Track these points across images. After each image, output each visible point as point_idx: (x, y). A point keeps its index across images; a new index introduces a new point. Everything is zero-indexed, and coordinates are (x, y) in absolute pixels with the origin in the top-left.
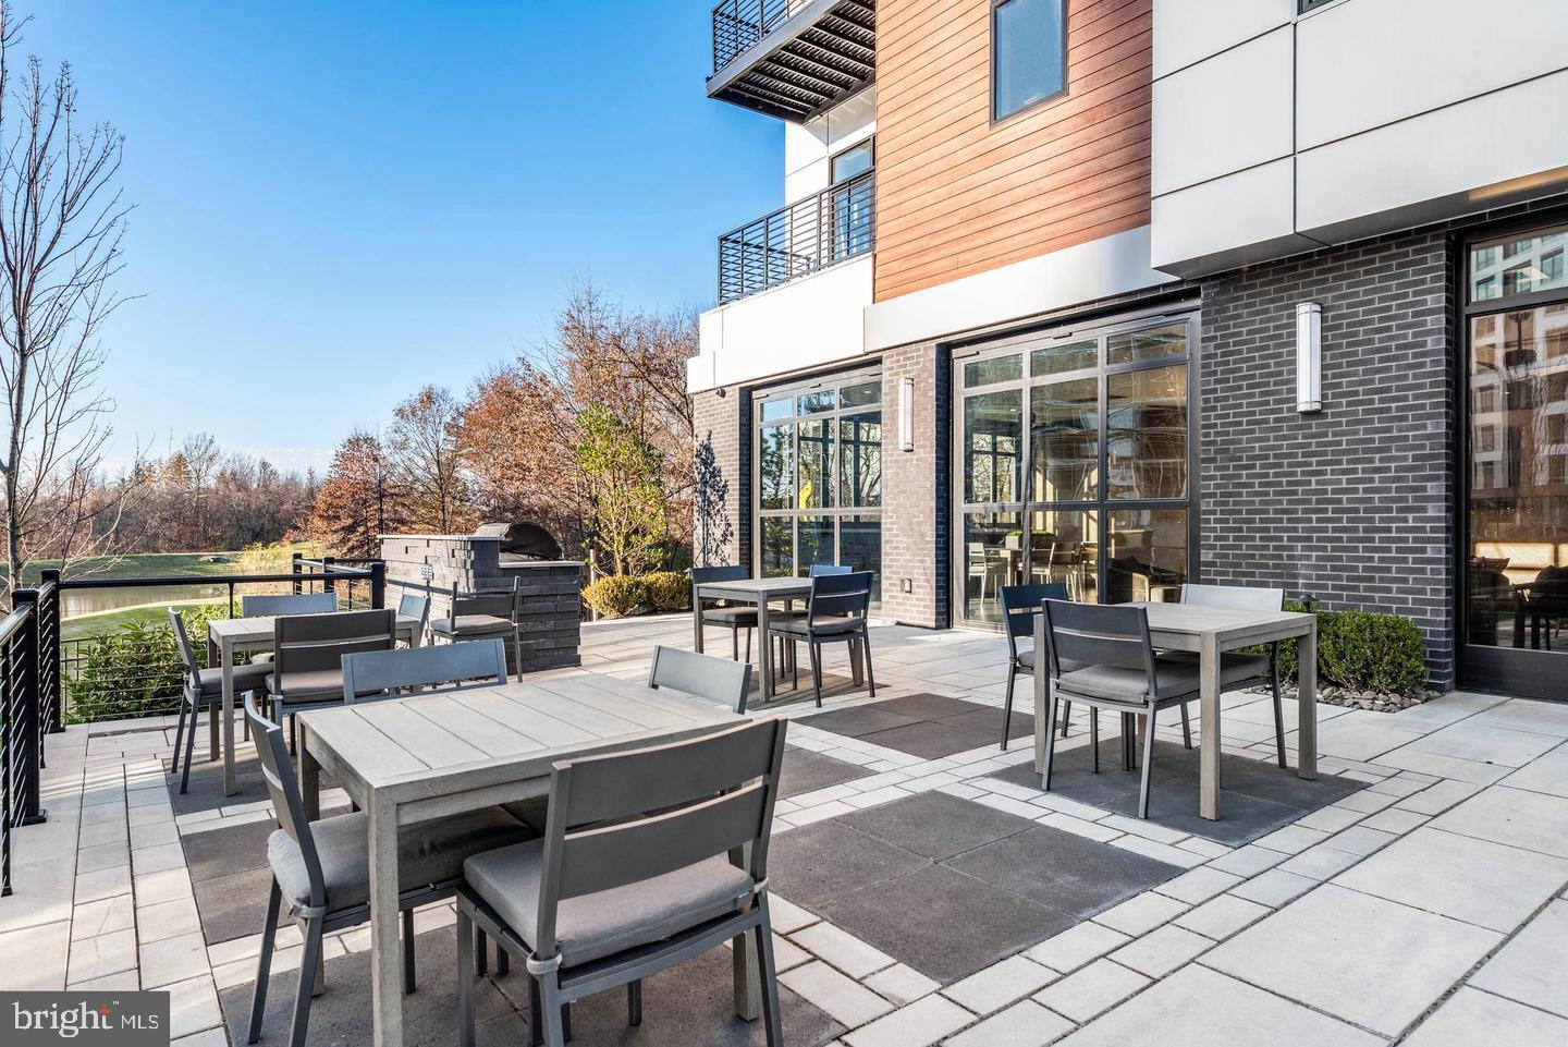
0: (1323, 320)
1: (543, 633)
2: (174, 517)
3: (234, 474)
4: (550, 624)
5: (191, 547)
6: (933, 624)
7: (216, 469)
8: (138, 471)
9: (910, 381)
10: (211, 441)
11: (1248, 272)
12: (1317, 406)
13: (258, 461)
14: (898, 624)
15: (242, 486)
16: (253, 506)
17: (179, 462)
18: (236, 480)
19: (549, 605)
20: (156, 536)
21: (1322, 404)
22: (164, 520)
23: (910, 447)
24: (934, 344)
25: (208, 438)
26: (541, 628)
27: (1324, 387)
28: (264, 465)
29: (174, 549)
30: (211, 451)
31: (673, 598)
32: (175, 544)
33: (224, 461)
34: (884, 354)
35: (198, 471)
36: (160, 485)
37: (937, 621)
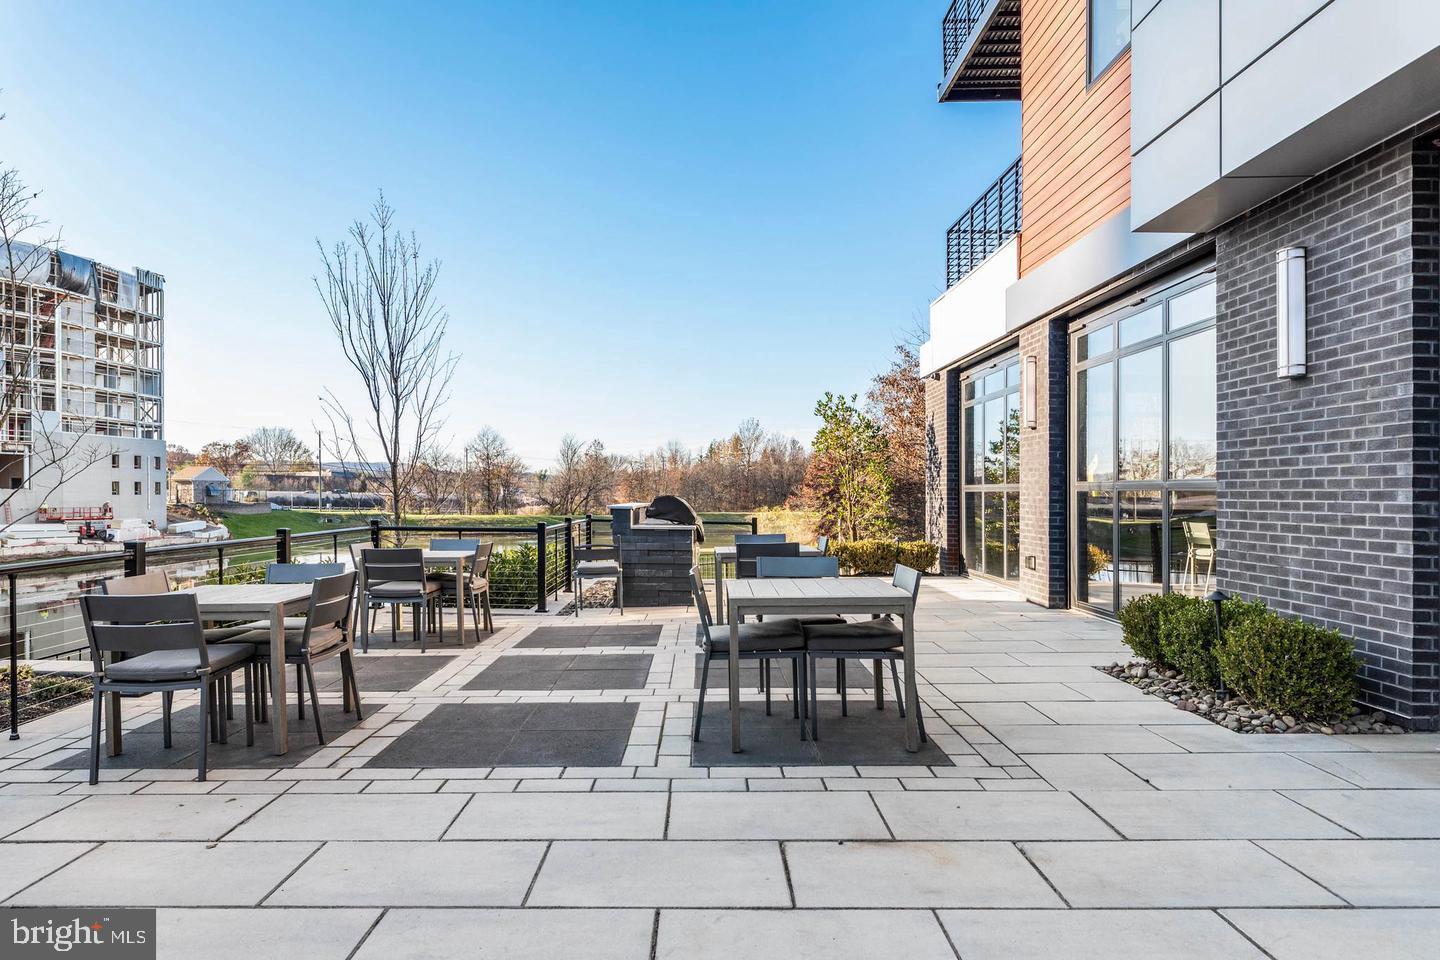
0: (1307, 266)
1: (664, 579)
2: (732, 485)
3: (773, 450)
4: (669, 572)
5: (745, 508)
6: (1047, 604)
7: (761, 447)
8: (711, 450)
9: (1033, 359)
10: (758, 425)
11: (1251, 216)
12: (1302, 370)
13: (789, 441)
14: (1028, 601)
15: (778, 461)
16: (785, 476)
17: (737, 441)
18: (774, 455)
19: (668, 558)
20: (720, 499)
21: (1307, 367)
22: (726, 487)
23: (1033, 424)
24: (1046, 321)
25: (755, 422)
26: (662, 574)
27: (1308, 346)
28: (794, 442)
29: (732, 509)
30: (757, 433)
31: (877, 563)
32: (733, 505)
33: (766, 440)
34: (1021, 333)
35: (749, 449)
36: (725, 459)
37: (1050, 599)
